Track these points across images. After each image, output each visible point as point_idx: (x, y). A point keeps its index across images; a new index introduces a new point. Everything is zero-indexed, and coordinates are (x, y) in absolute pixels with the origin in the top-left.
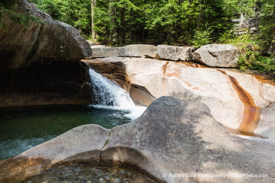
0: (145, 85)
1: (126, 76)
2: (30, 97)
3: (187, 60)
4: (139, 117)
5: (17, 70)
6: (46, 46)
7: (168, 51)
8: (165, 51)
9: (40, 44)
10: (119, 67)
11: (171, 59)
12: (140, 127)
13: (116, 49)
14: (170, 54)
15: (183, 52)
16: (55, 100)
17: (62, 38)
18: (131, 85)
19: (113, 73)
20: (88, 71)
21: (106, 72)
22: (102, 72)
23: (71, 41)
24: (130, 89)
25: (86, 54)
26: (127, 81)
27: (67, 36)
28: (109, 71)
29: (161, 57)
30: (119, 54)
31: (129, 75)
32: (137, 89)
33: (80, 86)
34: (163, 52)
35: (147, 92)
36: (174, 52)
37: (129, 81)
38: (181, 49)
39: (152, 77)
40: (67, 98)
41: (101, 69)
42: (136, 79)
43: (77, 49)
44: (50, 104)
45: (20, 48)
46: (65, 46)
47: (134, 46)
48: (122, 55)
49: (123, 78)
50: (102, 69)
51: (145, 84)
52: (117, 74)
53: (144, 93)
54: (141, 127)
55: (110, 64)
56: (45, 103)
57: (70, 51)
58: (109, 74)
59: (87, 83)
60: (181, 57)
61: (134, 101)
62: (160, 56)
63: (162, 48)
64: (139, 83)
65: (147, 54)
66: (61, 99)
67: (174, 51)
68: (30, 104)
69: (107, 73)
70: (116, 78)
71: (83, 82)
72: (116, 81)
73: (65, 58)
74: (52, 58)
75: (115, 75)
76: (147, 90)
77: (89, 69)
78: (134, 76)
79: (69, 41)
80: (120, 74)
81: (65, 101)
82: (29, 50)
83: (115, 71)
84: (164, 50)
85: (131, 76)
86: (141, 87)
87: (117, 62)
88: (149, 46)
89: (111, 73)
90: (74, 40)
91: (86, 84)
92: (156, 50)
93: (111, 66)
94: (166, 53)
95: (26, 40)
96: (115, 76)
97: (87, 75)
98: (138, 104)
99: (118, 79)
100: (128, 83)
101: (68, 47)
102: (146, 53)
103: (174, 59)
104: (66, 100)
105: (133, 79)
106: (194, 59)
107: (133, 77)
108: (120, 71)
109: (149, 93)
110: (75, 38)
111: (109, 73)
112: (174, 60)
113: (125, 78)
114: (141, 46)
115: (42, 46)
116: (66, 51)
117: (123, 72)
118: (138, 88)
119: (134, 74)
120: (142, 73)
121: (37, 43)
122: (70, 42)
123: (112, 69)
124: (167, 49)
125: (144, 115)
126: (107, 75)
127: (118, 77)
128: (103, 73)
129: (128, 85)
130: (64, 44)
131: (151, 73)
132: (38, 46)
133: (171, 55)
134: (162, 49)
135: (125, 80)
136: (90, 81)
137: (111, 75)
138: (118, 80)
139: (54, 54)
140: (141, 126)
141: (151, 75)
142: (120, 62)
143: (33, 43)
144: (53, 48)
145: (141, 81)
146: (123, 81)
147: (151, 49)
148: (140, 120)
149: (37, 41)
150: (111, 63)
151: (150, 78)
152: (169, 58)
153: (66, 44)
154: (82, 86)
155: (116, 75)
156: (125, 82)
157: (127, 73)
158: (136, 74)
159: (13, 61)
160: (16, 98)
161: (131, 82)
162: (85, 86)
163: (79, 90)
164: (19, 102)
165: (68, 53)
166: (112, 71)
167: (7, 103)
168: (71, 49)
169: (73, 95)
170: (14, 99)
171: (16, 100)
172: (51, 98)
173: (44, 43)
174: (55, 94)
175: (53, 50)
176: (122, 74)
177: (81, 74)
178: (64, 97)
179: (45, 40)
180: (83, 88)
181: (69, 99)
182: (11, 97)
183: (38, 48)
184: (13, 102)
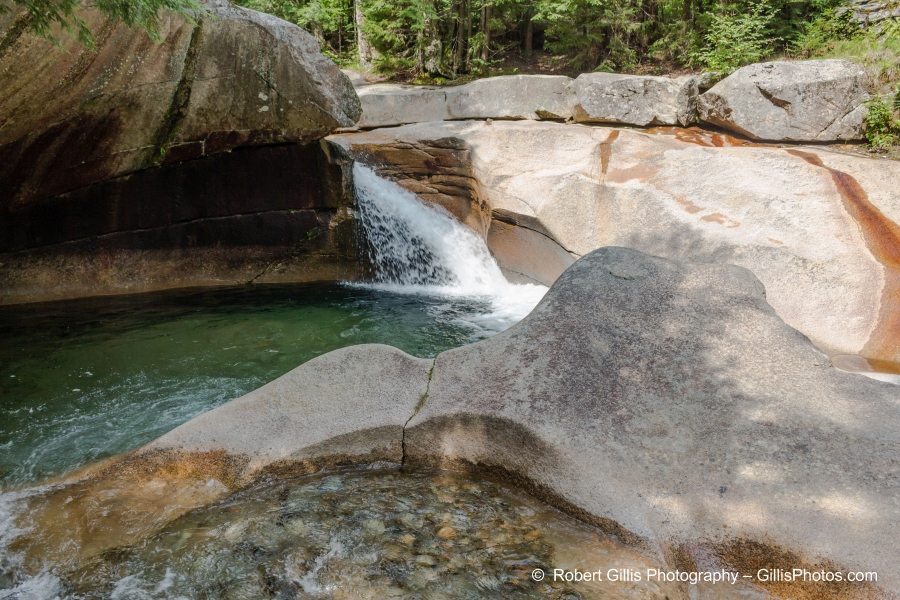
0: (538, 211)
1: (474, 184)
2: (171, 264)
3: (683, 121)
4: (524, 320)
5: (127, 178)
6: (213, 94)
7: (615, 92)
8: (604, 95)
9: (193, 90)
10: (450, 154)
11: (625, 120)
12: (529, 351)
13: (439, 94)
14: (621, 104)
15: (669, 94)
16: (250, 270)
17: (262, 66)
18: (493, 215)
19: (430, 175)
20: (351, 171)
21: (407, 174)
22: (395, 175)
23: (291, 74)
24: (488, 227)
25: (340, 117)
26: (477, 202)
27: (279, 57)
28: (417, 170)
29: (593, 116)
30: (449, 111)
31: (483, 180)
32: (511, 226)
33: (327, 224)
34: (599, 98)
35: (547, 234)
36: (635, 95)
37: (484, 202)
38: (660, 84)
40: (287, 264)
41: (390, 164)
42: (508, 192)
43: (313, 99)
44: (235, 283)
45: (132, 104)
46: (274, 93)
47: (499, 81)
48: (458, 114)
49: (465, 192)
50: (395, 165)
51: (540, 208)
52: (445, 178)
53: (535, 238)
54: (532, 352)
55: (419, 145)
56: (218, 281)
57: (289, 108)
58: (419, 180)
59: (349, 212)
60: (662, 112)
61: (501, 268)
62: (588, 111)
63: (596, 85)
64: (520, 207)
65: (542, 109)
66: (268, 266)
67: (635, 92)
68: (175, 283)
69: (410, 177)
70: (440, 192)
71: (334, 210)
72: (442, 203)
73: (276, 133)
74: (234, 135)
75: (438, 183)
76: (545, 229)
77: (352, 166)
78: (502, 185)
79: (285, 75)
80: (453, 178)
81: (280, 272)
82: (162, 109)
83: (439, 170)
84: (601, 90)
85: (490, 185)
86: (525, 218)
87: (445, 140)
88: (549, 80)
89: (424, 175)
90: (301, 69)
91: (346, 214)
92: (575, 93)
93: (425, 153)
94: (610, 101)
95: (151, 76)
96: (438, 186)
97: (347, 187)
98: (516, 275)
99: (447, 194)
100: (482, 208)
101: (283, 95)
102: (541, 105)
103: (638, 119)
104: (284, 270)
105: (499, 194)
106: (705, 116)
107: (497, 188)
108: (456, 170)
109: (553, 240)
110: (302, 63)
111: (418, 176)
112: (638, 123)
113: (471, 192)
114: (524, 79)
115: (199, 97)
116: (278, 109)
117: (464, 172)
118: (514, 223)
119: (502, 178)
120: (527, 173)
121: (185, 88)
122: (288, 79)
123: (427, 163)
124: (614, 88)
125: (540, 313)
126: (413, 182)
127: (449, 188)
128: (400, 178)
129: (482, 214)
130: (269, 87)
131: (558, 172)
132: (189, 97)
133: (626, 106)
135: (472, 199)
136: (357, 205)
137: (425, 184)
138: (450, 197)
139: (240, 120)
140: (532, 347)
141: (559, 179)
142: (453, 140)
143: (172, 86)
144: (234, 100)
145: (526, 199)
146: (464, 201)
147: (557, 89)
148: (526, 327)
149: (183, 81)
150: (425, 142)
151: (555, 189)
152: (620, 118)
153: (275, 85)
154: (332, 224)
155: (441, 183)
156: (470, 206)
157: (476, 173)
158: (507, 177)
159: (114, 148)
160: (130, 266)
161: (490, 204)
162: (343, 223)
163: (324, 236)
164: (141, 280)
165: (285, 114)
166: (426, 170)
167: (104, 282)
168: (294, 101)
169: (305, 251)
170: (125, 270)
171: (131, 274)
172: (236, 264)
173: (206, 85)
174: (250, 251)
175: (234, 107)
176: (463, 178)
177: (330, 182)
178: (277, 259)
179: (208, 74)
180: (335, 231)
181: (292, 268)
182: (116, 265)
183: (188, 101)
184: (123, 280)
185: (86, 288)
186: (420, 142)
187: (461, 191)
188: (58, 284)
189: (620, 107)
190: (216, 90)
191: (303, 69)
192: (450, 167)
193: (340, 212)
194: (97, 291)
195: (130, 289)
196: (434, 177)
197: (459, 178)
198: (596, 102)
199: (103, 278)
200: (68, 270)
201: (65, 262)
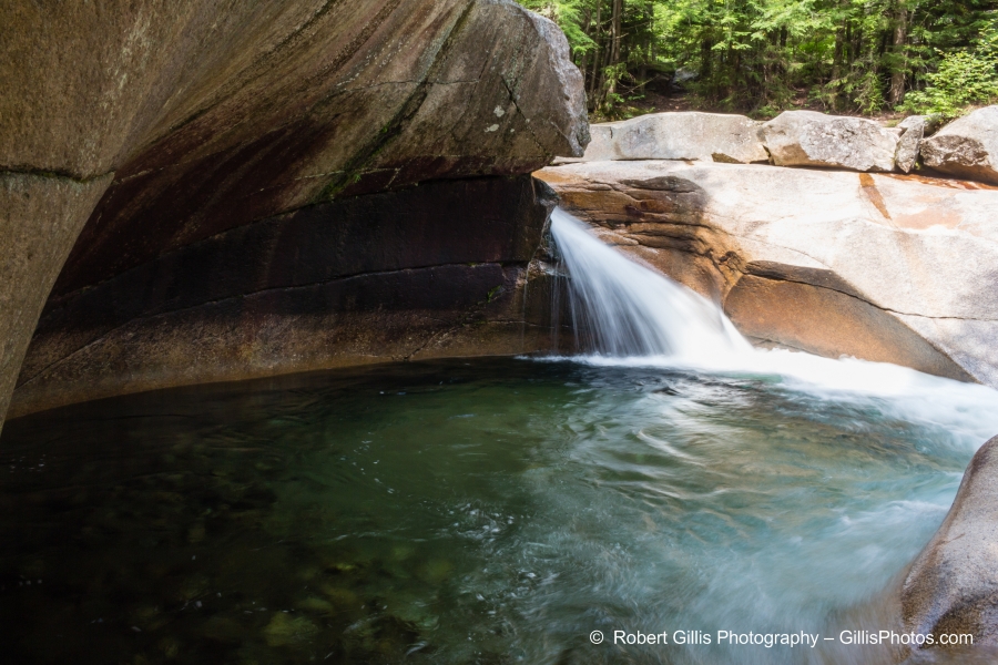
1: (703, 233)
2: (322, 334)
3: (906, 167)
5: (291, 215)
6: (446, 104)
7: (836, 132)
8: (824, 135)
9: (429, 96)
10: (663, 197)
11: (846, 164)
13: (604, 129)
14: (841, 146)
15: (884, 140)
16: (410, 342)
17: (511, 71)
18: (749, 270)
19: (628, 223)
20: (550, 218)
21: (598, 222)
23: (542, 83)
24: (731, 285)
25: (574, 143)
26: (707, 255)
27: (535, 60)
28: (612, 217)
29: (814, 157)
30: (617, 150)
32: (775, 282)
33: (513, 282)
34: (819, 138)
36: (854, 137)
37: (729, 254)
38: (873, 126)
39: (848, 231)
40: (454, 334)
41: (578, 209)
42: (771, 240)
43: (555, 119)
44: (389, 359)
45: (359, 107)
46: (513, 108)
47: (672, 118)
48: (627, 153)
49: (681, 243)
50: (584, 210)
52: (650, 227)
55: (620, 186)
56: (371, 358)
57: (523, 128)
58: (613, 228)
59: (543, 267)
60: (877, 157)
62: (808, 152)
64: (793, 258)
65: (719, 151)
66: (432, 336)
67: (853, 133)
68: (324, 362)
69: (602, 225)
70: (640, 243)
71: (524, 264)
72: (645, 256)
73: (489, 160)
74: (441, 160)
75: (639, 233)
78: (759, 231)
79: (534, 87)
80: (664, 227)
81: (444, 345)
82: (385, 119)
83: (643, 216)
84: (821, 128)
85: (740, 232)
86: (806, 272)
87: (660, 180)
88: (725, 119)
89: (620, 222)
90: (554, 78)
91: (539, 270)
92: (782, 132)
93: (628, 196)
94: (830, 141)
95: (399, 70)
96: (639, 237)
99: (649, 246)
100: (721, 261)
101: (523, 111)
102: (718, 147)
103: (859, 163)
104: (450, 341)
105: (758, 244)
107: (753, 236)
108: (669, 216)
109: (855, 296)
110: (557, 70)
111: (612, 225)
112: (859, 168)
113: (692, 243)
114: (698, 116)
115: (428, 109)
116: (508, 130)
117: (683, 218)
118: (783, 278)
119: (756, 224)
120: (787, 219)
121: (421, 95)
122: (536, 90)
123: (628, 208)
124: (834, 127)
126: (608, 232)
127: (654, 238)
130: (511, 99)
131: (831, 217)
132: (420, 105)
133: (846, 148)
134: (815, 124)
135: (697, 252)
136: (555, 259)
137: (621, 233)
138: (654, 250)
139: (457, 141)
141: (838, 225)
142: (672, 180)
143: (411, 87)
144: (465, 115)
145: (802, 249)
146: (676, 254)
147: (735, 130)
149: (424, 83)
150: (628, 183)
151: (841, 236)
152: (841, 161)
153: (519, 97)
154: (519, 282)
155: (646, 232)
157: (713, 219)
158: (762, 223)
159: (302, 173)
160: (277, 338)
161: (745, 256)
162: (534, 280)
163: (506, 298)
164: (288, 356)
165: (514, 135)
166: (625, 217)
167: (246, 360)
168: (532, 120)
169: (480, 317)
170: (271, 344)
171: (277, 349)
172: (396, 335)
173: (444, 89)
174: (415, 316)
175: (461, 122)
176: (679, 227)
177: (526, 228)
178: (443, 327)
179: (452, 76)
180: (522, 291)
181: (460, 339)
182: (261, 337)
183: (416, 110)
184: (267, 356)
185: (224, 368)
186: (621, 182)
187: (672, 243)
188: (192, 363)
189: (840, 150)
190: (451, 99)
191: (557, 79)
192: (661, 212)
193: (531, 266)
194: (235, 373)
195: (274, 369)
196: (634, 225)
197: (674, 226)
198: (816, 143)
199: (244, 355)
200: (204, 344)
201: (203, 332)
